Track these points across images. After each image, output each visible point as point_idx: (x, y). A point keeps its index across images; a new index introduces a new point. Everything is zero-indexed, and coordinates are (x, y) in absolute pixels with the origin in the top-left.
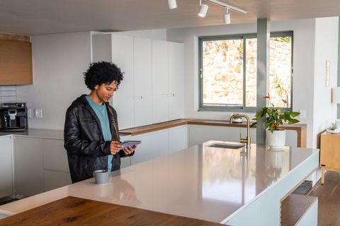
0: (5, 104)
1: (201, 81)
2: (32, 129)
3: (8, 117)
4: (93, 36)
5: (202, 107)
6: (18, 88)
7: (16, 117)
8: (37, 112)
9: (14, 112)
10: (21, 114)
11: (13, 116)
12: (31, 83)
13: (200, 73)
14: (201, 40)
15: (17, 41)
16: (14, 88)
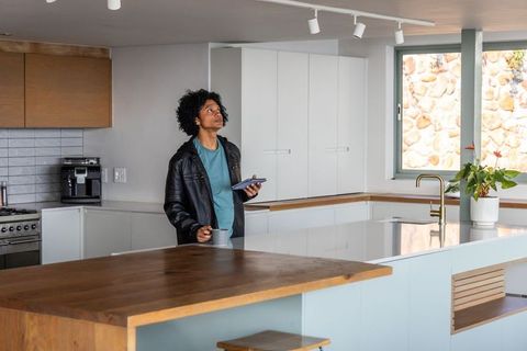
0: (67, 159)
1: (398, 125)
2: (108, 201)
3: (74, 180)
4: (212, 49)
5: (399, 173)
6: (87, 133)
7: (87, 179)
8: (117, 174)
9: (83, 172)
10: (94, 175)
11: (81, 178)
12: (110, 125)
13: (398, 110)
14: (399, 52)
15: (90, 57)
16: (79, 134)
